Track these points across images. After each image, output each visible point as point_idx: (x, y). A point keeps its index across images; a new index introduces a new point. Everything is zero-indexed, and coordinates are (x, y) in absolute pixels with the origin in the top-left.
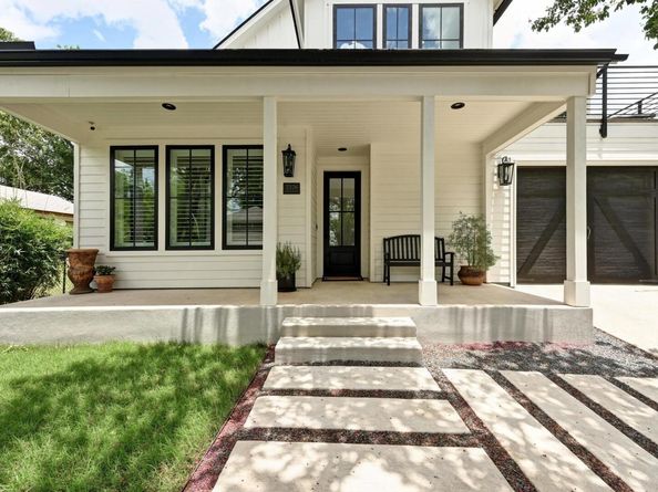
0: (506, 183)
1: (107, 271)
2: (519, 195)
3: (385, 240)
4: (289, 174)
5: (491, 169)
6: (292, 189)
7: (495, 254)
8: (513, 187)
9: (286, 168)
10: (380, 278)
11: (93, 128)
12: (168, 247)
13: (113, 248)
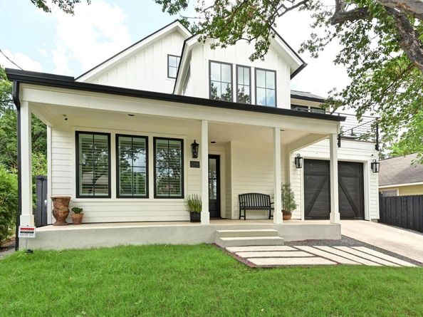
0: (299, 167)
1: (78, 211)
2: (305, 174)
3: (239, 195)
4: (195, 156)
5: (292, 159)
6: (195, 165)
7: (296, 203)
8: (302, 169)
9: (193, 153)
10: (237, 217)
11: (66, 119)
12: (118, 196)
13: (78, 196)
